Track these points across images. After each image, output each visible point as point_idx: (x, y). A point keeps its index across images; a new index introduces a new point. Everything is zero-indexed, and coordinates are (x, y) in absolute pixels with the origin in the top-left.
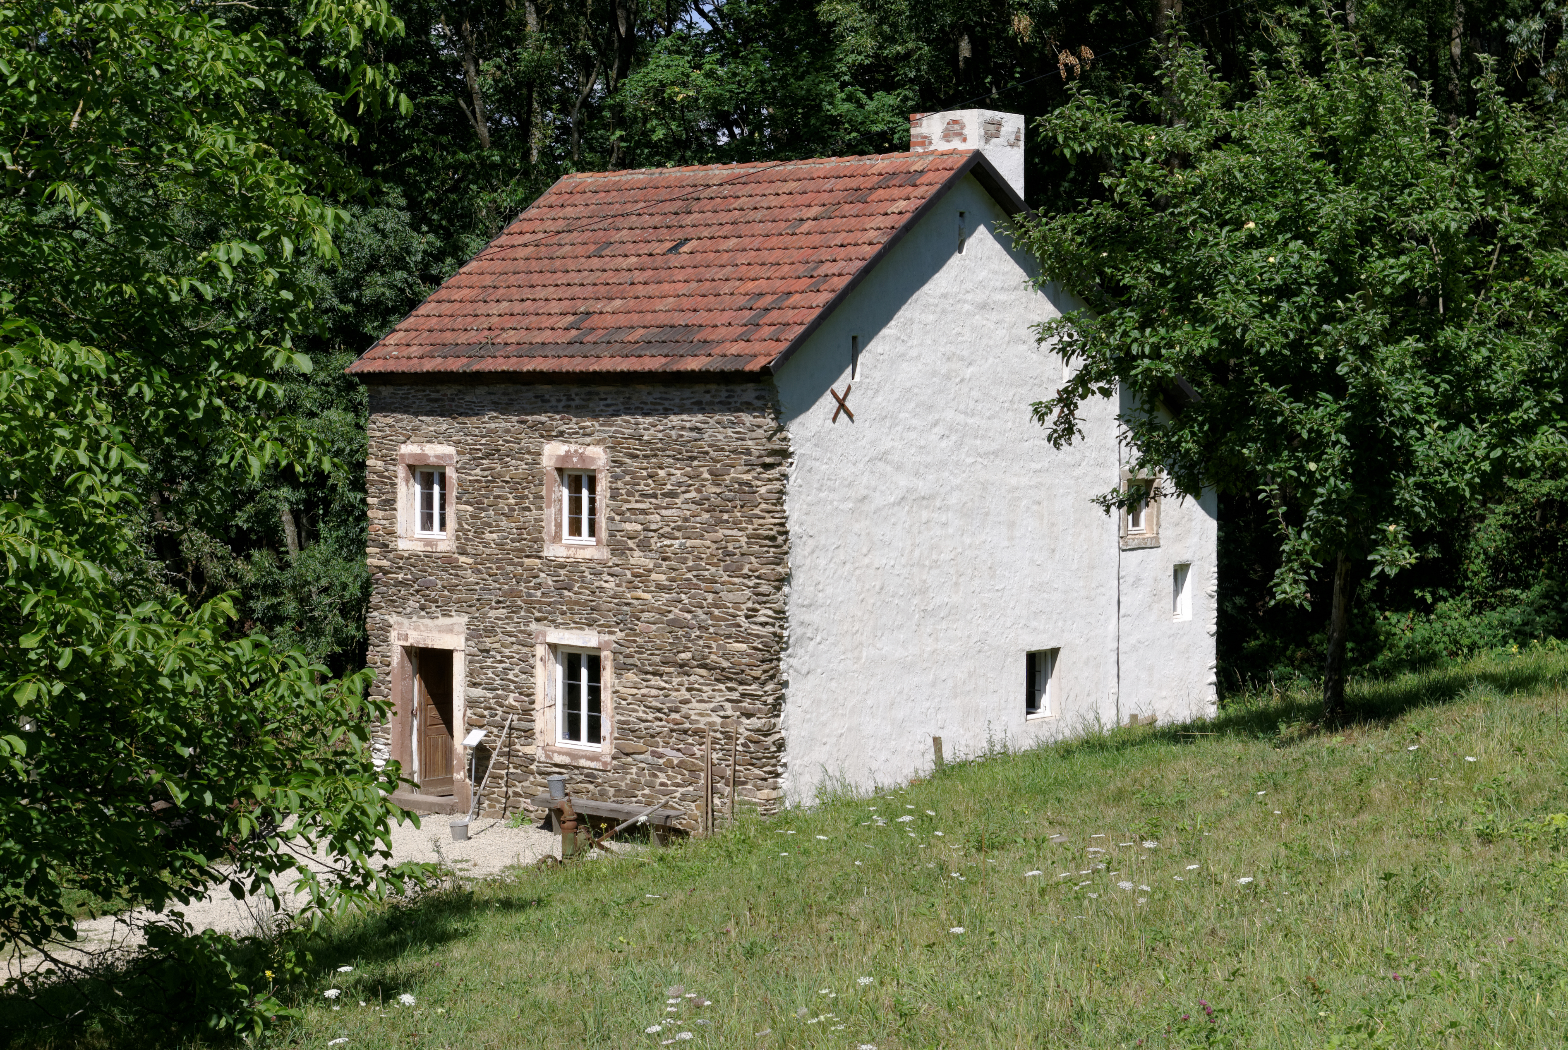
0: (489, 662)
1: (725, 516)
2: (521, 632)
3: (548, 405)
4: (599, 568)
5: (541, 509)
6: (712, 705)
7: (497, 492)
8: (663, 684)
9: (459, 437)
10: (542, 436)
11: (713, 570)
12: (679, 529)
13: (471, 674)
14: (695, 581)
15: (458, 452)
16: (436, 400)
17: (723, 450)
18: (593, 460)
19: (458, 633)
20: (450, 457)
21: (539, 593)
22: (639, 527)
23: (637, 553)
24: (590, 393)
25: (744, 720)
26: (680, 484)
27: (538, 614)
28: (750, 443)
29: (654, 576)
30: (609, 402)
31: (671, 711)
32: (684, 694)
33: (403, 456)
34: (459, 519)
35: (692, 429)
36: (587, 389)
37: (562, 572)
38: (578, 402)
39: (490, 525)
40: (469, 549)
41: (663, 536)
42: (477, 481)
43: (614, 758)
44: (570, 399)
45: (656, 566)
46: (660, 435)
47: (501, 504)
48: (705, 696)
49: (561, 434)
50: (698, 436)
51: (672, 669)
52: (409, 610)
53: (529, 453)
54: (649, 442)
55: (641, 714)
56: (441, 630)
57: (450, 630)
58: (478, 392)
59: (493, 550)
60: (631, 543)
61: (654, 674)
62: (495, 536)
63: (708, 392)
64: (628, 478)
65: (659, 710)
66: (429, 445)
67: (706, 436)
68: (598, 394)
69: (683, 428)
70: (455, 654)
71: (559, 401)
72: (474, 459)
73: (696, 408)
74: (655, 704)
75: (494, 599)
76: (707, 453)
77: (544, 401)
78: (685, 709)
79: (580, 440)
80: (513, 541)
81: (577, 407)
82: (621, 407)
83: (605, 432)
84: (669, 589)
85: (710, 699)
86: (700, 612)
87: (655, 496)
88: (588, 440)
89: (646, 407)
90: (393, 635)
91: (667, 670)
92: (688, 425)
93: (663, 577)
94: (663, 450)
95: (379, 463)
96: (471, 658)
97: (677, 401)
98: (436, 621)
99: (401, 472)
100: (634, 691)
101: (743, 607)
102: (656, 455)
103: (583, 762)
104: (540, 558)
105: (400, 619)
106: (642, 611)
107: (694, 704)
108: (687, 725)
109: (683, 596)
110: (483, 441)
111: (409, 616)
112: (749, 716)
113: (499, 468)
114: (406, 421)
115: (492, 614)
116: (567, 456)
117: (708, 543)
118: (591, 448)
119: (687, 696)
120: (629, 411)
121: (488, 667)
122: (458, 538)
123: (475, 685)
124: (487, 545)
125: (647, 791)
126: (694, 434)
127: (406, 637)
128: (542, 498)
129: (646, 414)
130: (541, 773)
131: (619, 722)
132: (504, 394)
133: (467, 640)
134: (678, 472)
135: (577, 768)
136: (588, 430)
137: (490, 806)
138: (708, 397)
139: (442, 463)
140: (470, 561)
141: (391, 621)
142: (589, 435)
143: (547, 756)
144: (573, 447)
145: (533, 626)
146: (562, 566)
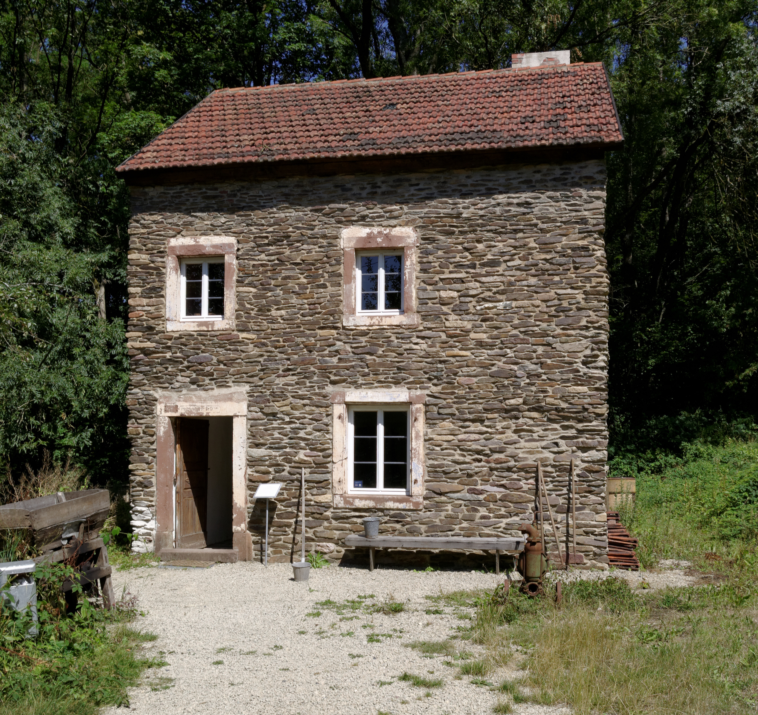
0: (275, 424)
1: (557, 278)
2: (316, 394)
3: (349, 194)
4: (407, 332)
5: (339, 285)
6: (544, 443)
7: (284, 273)
8: (485, 429)
9: (243, 227)
10: (339, 222)
11: (544, 325)
12: (502, 293)
13: (252, 435)
14: (522, 336)
15: (238, 242)
16: (214, 197)
17: (554, 221)
18: (401, 238)
19: (238, 401)
20: (230, 245)
21: (335, 360)
22: (455, 294)
23: (452, 317)
24: (399, 180)
25: (580, 453)
26: (502, 254)
27: (333, 378)
28: (586, 213)
29: (472, 335)
30: (421, 186)
31: (493, 451)
32: (510, 435)
33: (173, 248)
34: (240, 299)
35: (519, 205)
36: (396, 177)
37: (363, 339)
38: (384, 188)
39: (277, 303)
40: (251, 325)
41: (484, 300)
42: (262, 265)
43: (425, 498)
44: (375, 186)
45: (474, 326)
46: (481, 212)
47: (291, 284)
48: (535, 436)
49: (363, 218)
50: (526, 210)
51: (496, 415)
52: (177, 385)
53: (324, 237)
54: (468, 219)
55: (457, 457)
56: (217, 399)
57: (229, 398)
58: (264, 186)
59: (281, 325)
60: (445, 309)
61: (473, 421)
62: (283, 312)
63: (539, 172)
64: (440, 253)
65: (479, 452)
66: (203, 238)
67: (536, 210)
68: (409, 180)
69: (509, 204)
70: (235, 420)
71: (363, 189)
72: (259, 246)
73: (525, 186)
74: (474, 446)
75: (282, 368)
76: (536, 225)
77: (345, 189)
78: (510, 450)
79: (385, 223)
80: (303, 315)
81: (383, 193)
82: (435, 191)
83: (416, 213)
84: (492, 346)
85: (541, 438)
86: (527, 363)
87: (474, 267)
88: (393, 222)
89: (464, 190)
90: (159, 408)
91: (490, 416)
92: (515, 201)
93: (484, 336)
94: (483, 225)
95: (144, 256)
96: (253, 422)
97: (502, 181)
98: (211, 393)
99: (171, 262)
100: (451, 437)
101: (580, 355)
102: (474, 231)
103: (390, 505)
104: (336, 328)
105: (166, 393)
106: (460, 367)
107: (522, 443)
108: (512, 463)
109: (508, 351)
110: (271, 229)
111: (178, 390)
112: (585, 449)
113: (287, 252)
114: (177, 218)
115: (281, 381)
116: (370, 237)
117: (538, 302)
118: (398, 229)
119: (515, 437)
120: (444, 193)
121: (274, 429)
122: (238, 317)
123: (257, 446)
124: (273, 321)
125: (465, 524)
126: (522, 210)
127: (176, 408)
128: (340, 275)
129: (464, 196)
130: (336, 519)
131: (432, 466)
132: (298, 186)
133: (249, 406)
134: (501, 245)
135: (382, 510)
136: (396, 214)
137: (275, 553)
138: (538, 176)
139: (220, 251)
140: (254, 336)
141: (156, 395)
142: (396, 218)
143: (346, 502)
144: (376, 230)
145: (330, 389)
146: (364, 334)
